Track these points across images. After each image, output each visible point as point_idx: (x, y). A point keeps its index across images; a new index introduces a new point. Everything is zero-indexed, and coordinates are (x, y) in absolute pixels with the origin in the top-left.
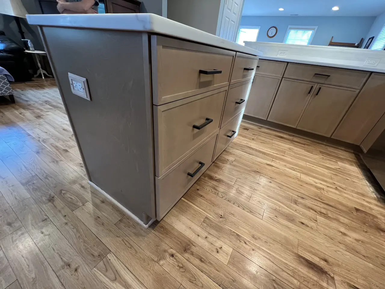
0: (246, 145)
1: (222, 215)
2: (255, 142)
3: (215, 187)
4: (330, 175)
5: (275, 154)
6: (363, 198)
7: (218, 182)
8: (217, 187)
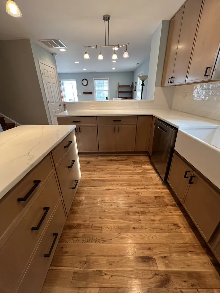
0: (90, 178)
1: (86, 261)
2: (95, 173)
3: (75, 235)
4: (140, 178)
5: (110, 178)
6: (157, 187)
7: (77, 228)
8: (77, 234)
